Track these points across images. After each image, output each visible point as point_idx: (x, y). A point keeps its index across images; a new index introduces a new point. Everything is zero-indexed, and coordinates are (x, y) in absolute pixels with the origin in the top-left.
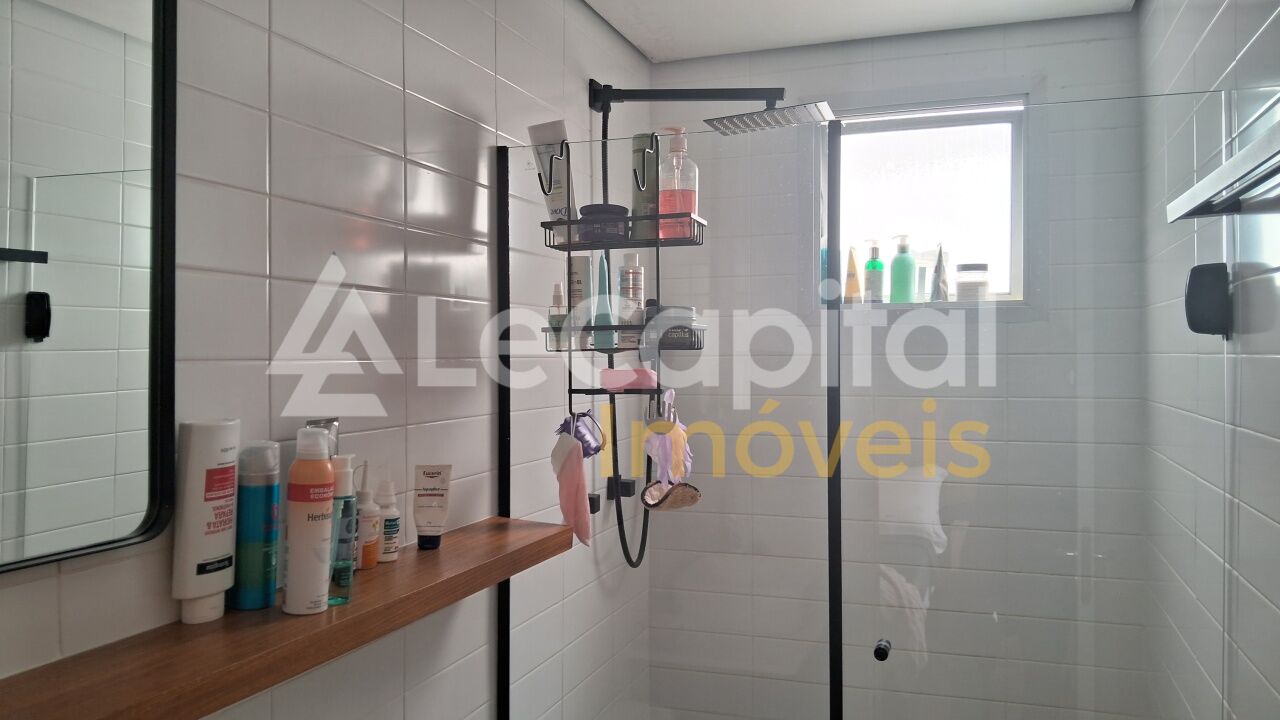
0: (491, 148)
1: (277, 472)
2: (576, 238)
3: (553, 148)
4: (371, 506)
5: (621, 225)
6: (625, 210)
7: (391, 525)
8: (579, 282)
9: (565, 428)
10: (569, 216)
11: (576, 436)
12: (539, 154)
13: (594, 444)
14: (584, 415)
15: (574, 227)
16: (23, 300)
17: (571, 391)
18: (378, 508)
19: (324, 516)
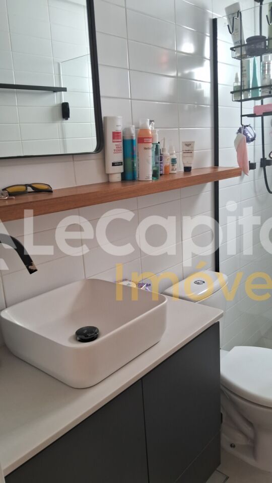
0: (210, 19)
1: (134, 135)
2: (244, 53)
3: (235, 15)
4: (167, 153)
5: (263, 44)
6: (265, 37)
7: (174, 161)
8: (245, 70)
9: (240, 131)
10: (241, 43)
11: (243, 134)
12: (229, 19)
13: (251, 137)
14: (247, 126)
15: (243, 48)
16: (61, 106)
17: (242, 116)
18: (169, 154)
19: (149, 148)
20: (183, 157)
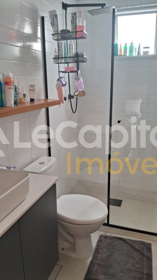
0: (41, 17)
3: (54, 16)
5: (69, 34)
9: (58, 80)
11: (60, 82)
13: (64, 84)
14: (62, 77)
15: (59, 35)
17: (59, 72)
19: (11, 88)
20: (30, 93)
